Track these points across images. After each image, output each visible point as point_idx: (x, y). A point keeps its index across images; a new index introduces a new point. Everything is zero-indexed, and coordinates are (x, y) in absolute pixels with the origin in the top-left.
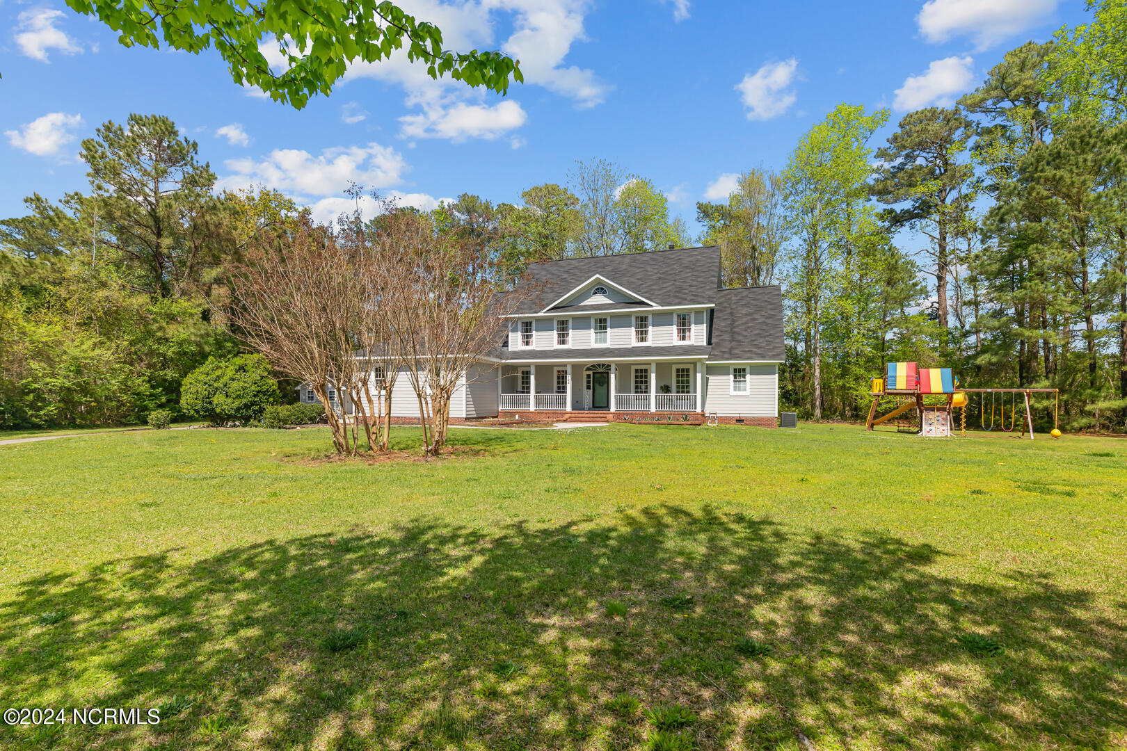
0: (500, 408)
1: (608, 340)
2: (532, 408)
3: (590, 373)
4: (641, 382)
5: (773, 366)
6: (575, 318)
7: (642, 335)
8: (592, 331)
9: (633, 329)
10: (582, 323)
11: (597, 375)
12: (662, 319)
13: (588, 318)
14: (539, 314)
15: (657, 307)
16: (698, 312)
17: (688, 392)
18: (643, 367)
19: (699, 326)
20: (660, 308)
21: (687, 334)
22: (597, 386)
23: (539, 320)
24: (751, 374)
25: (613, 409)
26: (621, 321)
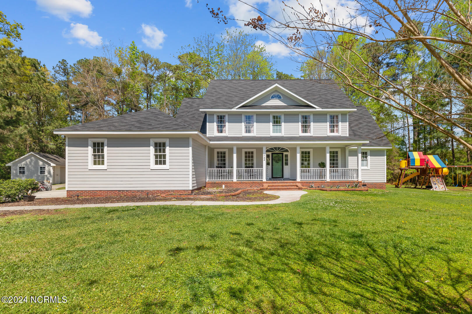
0: (207, 180)
1: (283, 131)
2: (235, 180)
3: (270, 153)
4: (306, 160)
5: (382, 151)
6: (258, 115)
7: (305, 128)
8: (271, 124)
9: (300, 124)
10: (263, 118)
11: (274, 155)
12: (320, 117)
13: (267, 114)
14: (233, 110)
15: (318, 109)
16: (344, 114)
17: (337, 167)
18: (307, 150)
19: (344, 124)
20: (321, 110)
21: (335, 129)
22: (274, 162)
23: (231, 114)
24: (371, 156)
25: (299, 179)
26: (291, 118)
